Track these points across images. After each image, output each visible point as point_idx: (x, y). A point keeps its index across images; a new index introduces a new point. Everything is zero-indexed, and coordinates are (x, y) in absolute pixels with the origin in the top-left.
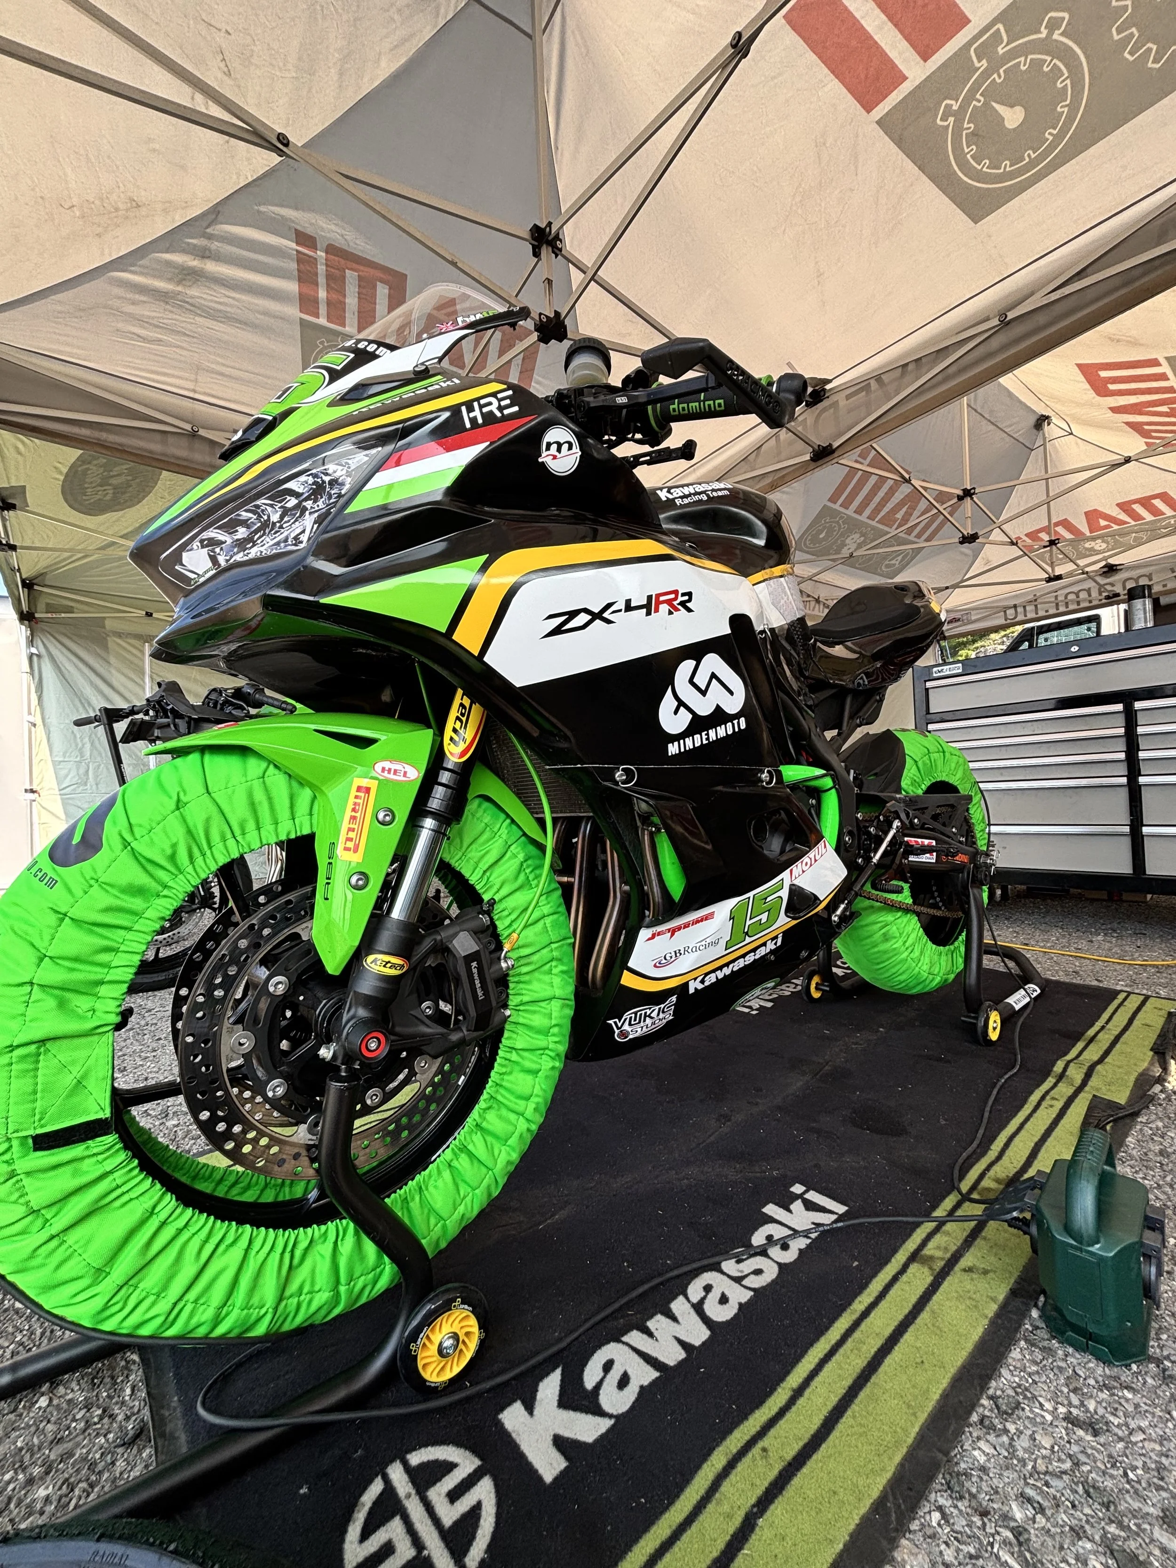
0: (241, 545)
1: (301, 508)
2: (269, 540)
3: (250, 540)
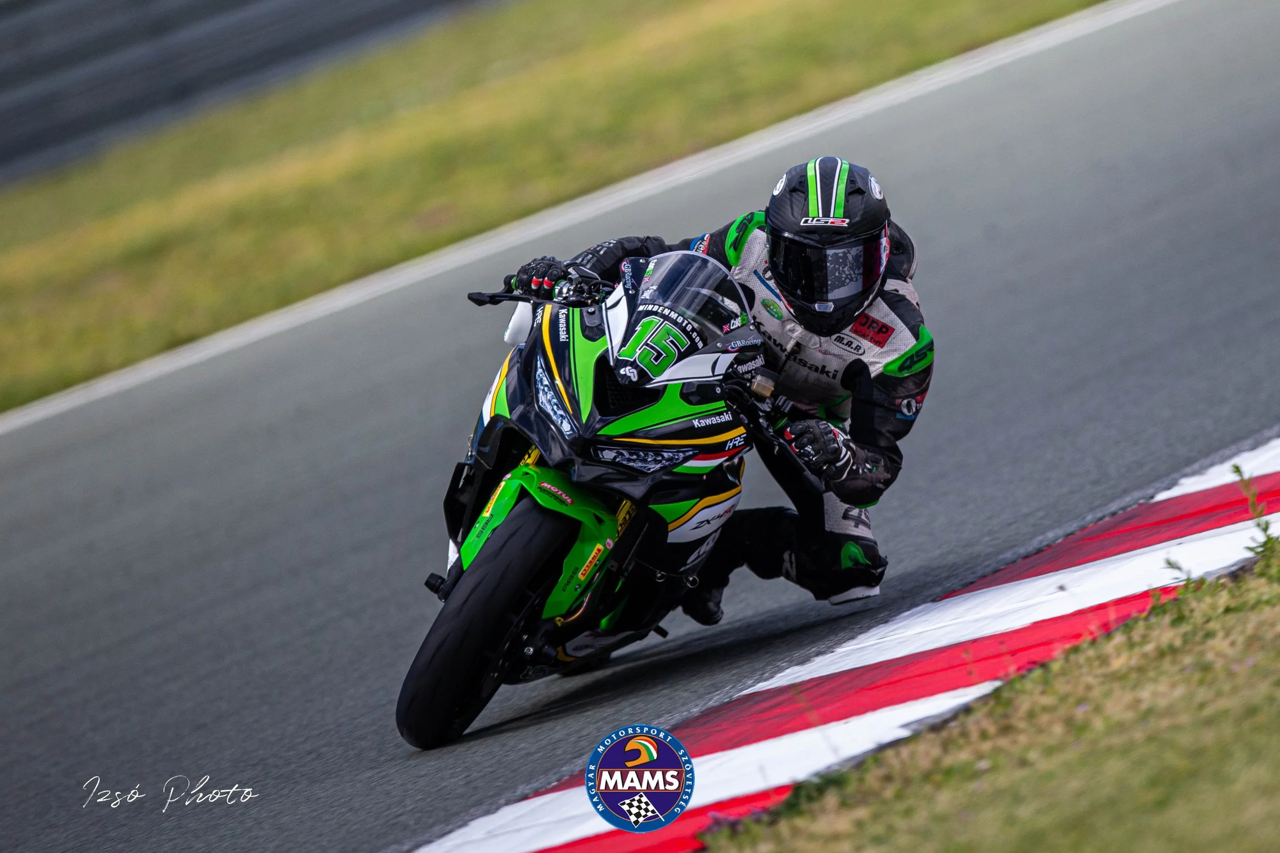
1: (660, 462)
2: (640, 464)
3: (634, 461)
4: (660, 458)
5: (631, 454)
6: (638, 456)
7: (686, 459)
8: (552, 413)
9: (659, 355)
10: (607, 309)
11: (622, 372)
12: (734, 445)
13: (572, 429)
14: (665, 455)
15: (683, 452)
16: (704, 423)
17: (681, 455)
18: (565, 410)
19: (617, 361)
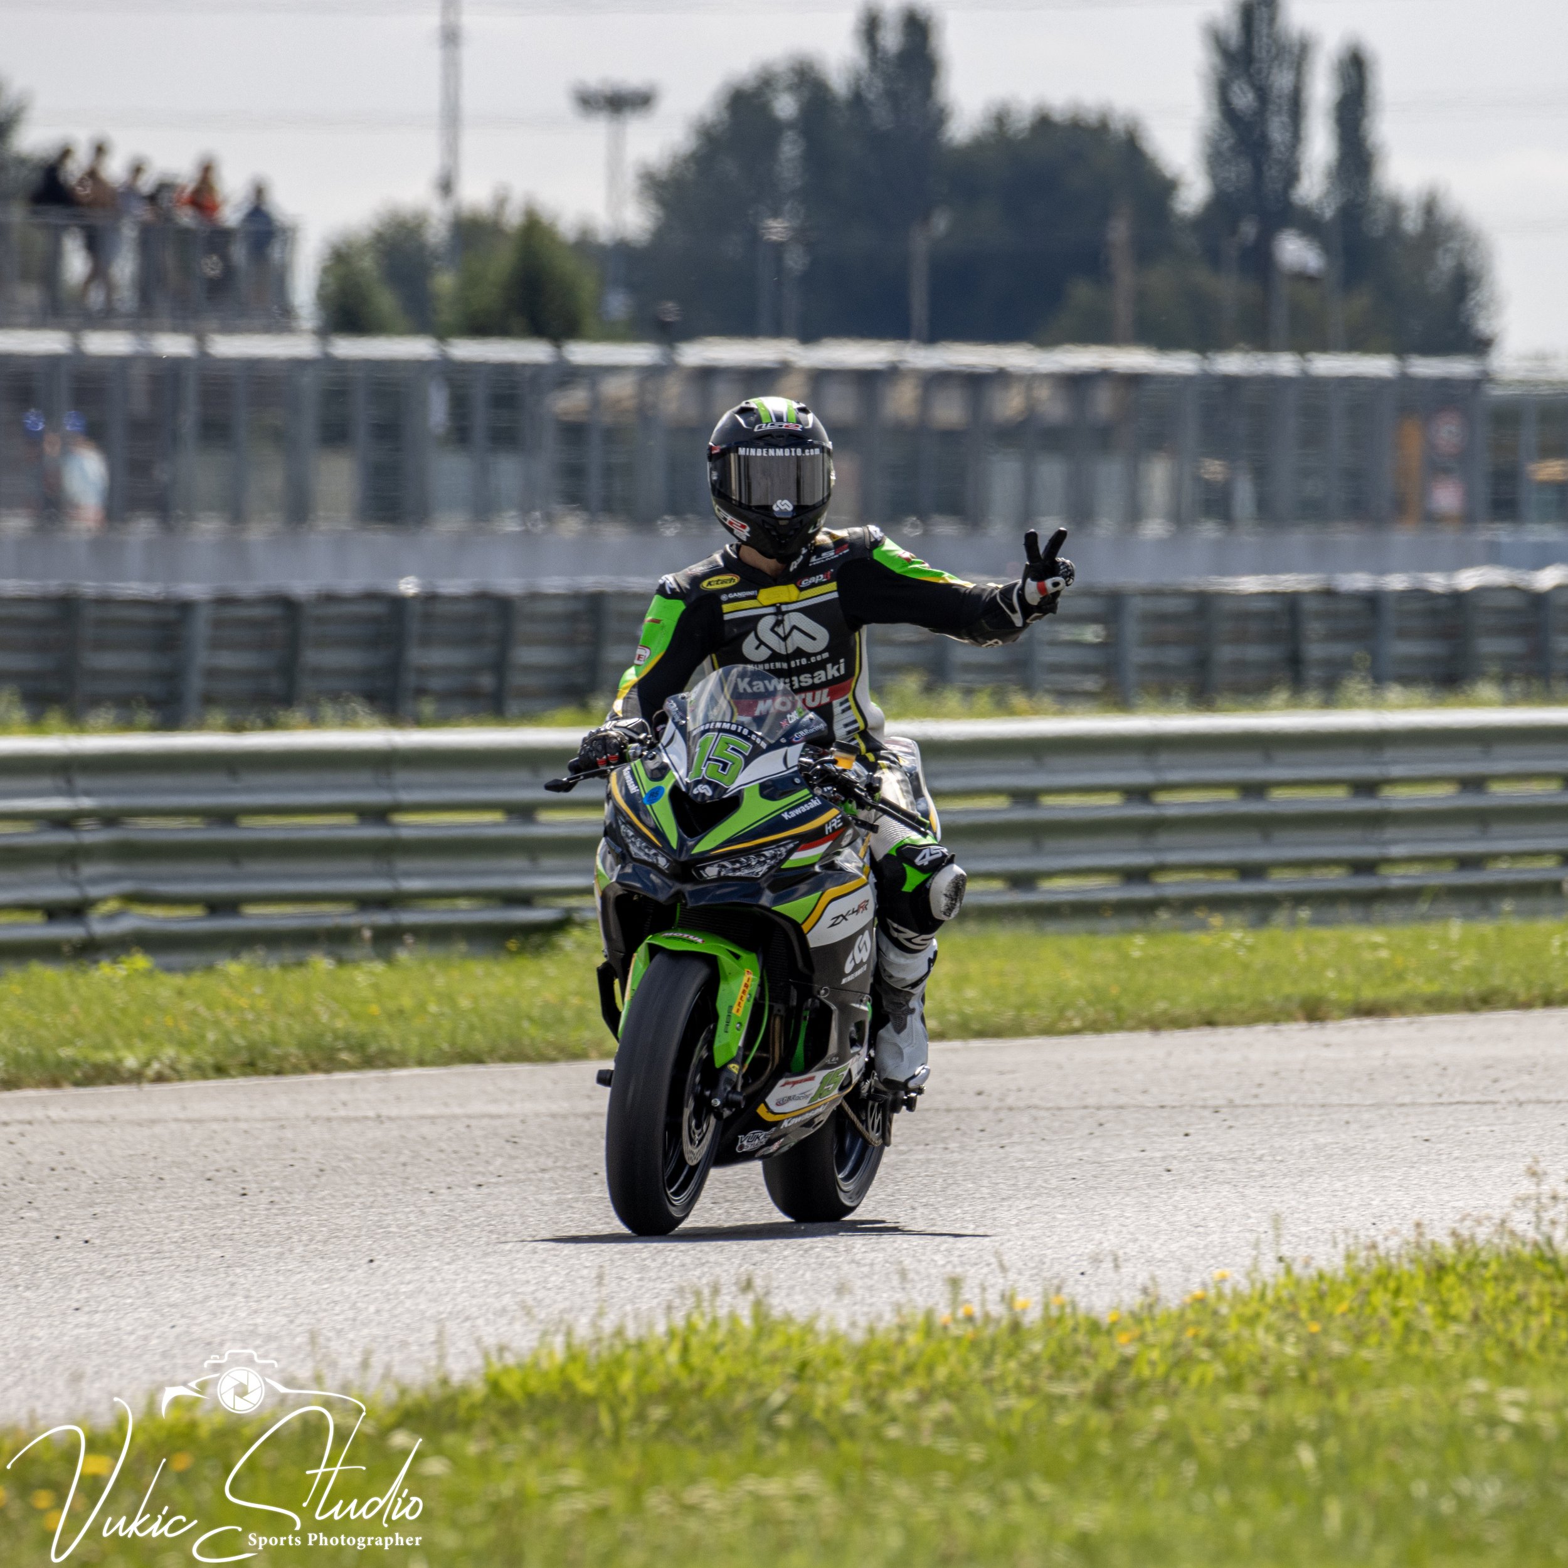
0: (734, 870)
1: (765, 862)
2: (746, 871)
3: (739, 869)
4: (763, 859)
5: (733, 863)
6: (740, 863)
7: (790, 853)
8: (646, 858)
9: (725, 765)
10: (664, 747)
11: (695, 792)
12: (833, 828)
13: (668, 861)
14: (767, 853)
15: (783, 846)
16: (793, 814)
17: (783, 850)
18: (655, 846)
19: (687, 785)
